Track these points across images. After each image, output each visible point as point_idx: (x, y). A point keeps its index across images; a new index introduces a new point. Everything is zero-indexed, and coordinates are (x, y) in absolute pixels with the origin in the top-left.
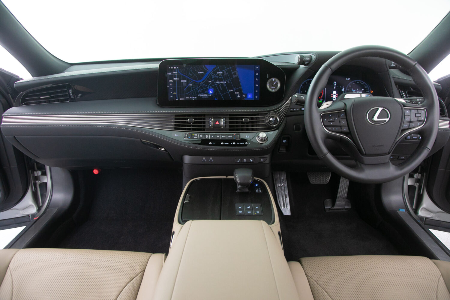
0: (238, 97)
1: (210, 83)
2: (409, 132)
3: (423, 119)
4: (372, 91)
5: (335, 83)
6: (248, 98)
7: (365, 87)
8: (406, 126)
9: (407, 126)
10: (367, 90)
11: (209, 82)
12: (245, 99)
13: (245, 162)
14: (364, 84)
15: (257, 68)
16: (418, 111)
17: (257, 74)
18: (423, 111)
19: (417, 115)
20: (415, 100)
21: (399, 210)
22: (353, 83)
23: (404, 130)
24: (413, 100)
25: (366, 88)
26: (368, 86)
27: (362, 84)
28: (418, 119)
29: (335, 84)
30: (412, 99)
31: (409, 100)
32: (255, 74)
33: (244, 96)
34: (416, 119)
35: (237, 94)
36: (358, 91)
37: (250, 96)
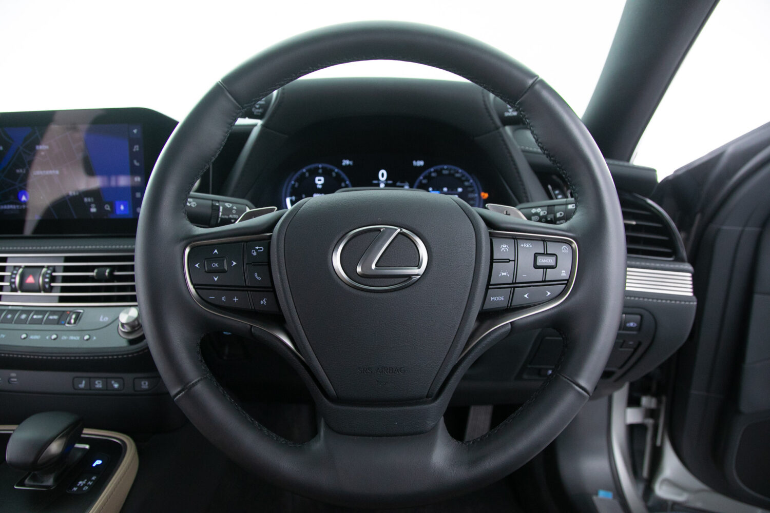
0: (93, 210)
1: (19, 174)
2: (511, 323)
3: (564, 274)
4: (486, 195)
6: (118, 213)
7: (466, 184)
8: (498, 299)
9: (502, 298)
10: (472, 192)
11: (18, 171)
12: (112, 216)
13: (99, 389)
14: (463, 176)
15: (135, 131)
16: (545, 248)
17: (136, 148)
18: (565, 249)
19: (542, 261)
20: (563, 207)
21: (597, 494)
22: (433, 174)
23: (488, 315)
24: (556, 208)
25: (467, 186)
26: (473, 180)
27: (458, 175)
28: (545, 274)
30: (554, 205)
31: (546, 208)
32: (132, 147)
33: (108, 207)
34: (538, 275)
35: (89, 204)
37: (122, 208)
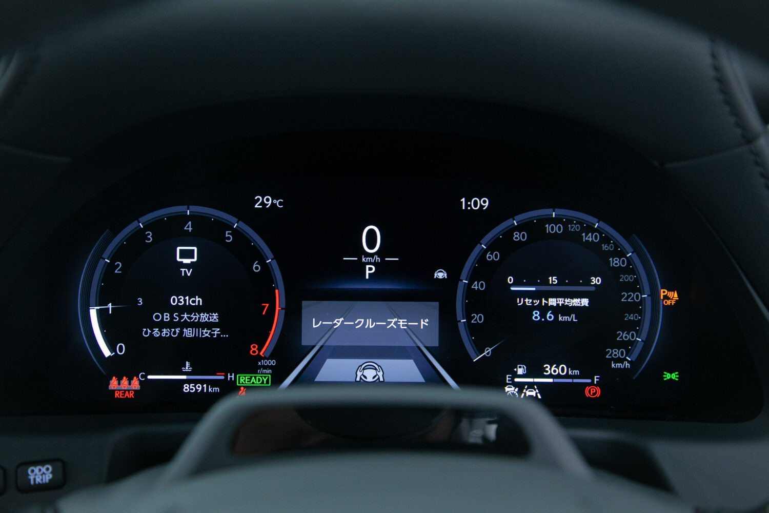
4: (675, 295)
5: (371, 234)
7: (615, 262)
14: (606, 239)
22: (517, 236)
25: (620, 270)
27: (590, 238)
29: (371, 243)
36: (556, 295)
